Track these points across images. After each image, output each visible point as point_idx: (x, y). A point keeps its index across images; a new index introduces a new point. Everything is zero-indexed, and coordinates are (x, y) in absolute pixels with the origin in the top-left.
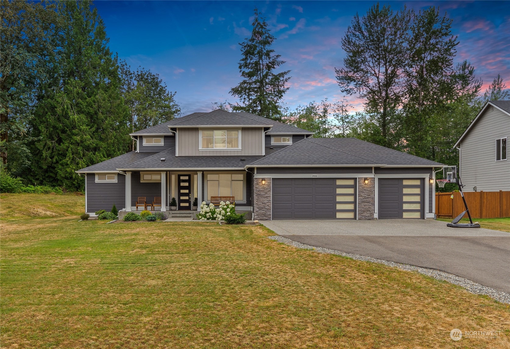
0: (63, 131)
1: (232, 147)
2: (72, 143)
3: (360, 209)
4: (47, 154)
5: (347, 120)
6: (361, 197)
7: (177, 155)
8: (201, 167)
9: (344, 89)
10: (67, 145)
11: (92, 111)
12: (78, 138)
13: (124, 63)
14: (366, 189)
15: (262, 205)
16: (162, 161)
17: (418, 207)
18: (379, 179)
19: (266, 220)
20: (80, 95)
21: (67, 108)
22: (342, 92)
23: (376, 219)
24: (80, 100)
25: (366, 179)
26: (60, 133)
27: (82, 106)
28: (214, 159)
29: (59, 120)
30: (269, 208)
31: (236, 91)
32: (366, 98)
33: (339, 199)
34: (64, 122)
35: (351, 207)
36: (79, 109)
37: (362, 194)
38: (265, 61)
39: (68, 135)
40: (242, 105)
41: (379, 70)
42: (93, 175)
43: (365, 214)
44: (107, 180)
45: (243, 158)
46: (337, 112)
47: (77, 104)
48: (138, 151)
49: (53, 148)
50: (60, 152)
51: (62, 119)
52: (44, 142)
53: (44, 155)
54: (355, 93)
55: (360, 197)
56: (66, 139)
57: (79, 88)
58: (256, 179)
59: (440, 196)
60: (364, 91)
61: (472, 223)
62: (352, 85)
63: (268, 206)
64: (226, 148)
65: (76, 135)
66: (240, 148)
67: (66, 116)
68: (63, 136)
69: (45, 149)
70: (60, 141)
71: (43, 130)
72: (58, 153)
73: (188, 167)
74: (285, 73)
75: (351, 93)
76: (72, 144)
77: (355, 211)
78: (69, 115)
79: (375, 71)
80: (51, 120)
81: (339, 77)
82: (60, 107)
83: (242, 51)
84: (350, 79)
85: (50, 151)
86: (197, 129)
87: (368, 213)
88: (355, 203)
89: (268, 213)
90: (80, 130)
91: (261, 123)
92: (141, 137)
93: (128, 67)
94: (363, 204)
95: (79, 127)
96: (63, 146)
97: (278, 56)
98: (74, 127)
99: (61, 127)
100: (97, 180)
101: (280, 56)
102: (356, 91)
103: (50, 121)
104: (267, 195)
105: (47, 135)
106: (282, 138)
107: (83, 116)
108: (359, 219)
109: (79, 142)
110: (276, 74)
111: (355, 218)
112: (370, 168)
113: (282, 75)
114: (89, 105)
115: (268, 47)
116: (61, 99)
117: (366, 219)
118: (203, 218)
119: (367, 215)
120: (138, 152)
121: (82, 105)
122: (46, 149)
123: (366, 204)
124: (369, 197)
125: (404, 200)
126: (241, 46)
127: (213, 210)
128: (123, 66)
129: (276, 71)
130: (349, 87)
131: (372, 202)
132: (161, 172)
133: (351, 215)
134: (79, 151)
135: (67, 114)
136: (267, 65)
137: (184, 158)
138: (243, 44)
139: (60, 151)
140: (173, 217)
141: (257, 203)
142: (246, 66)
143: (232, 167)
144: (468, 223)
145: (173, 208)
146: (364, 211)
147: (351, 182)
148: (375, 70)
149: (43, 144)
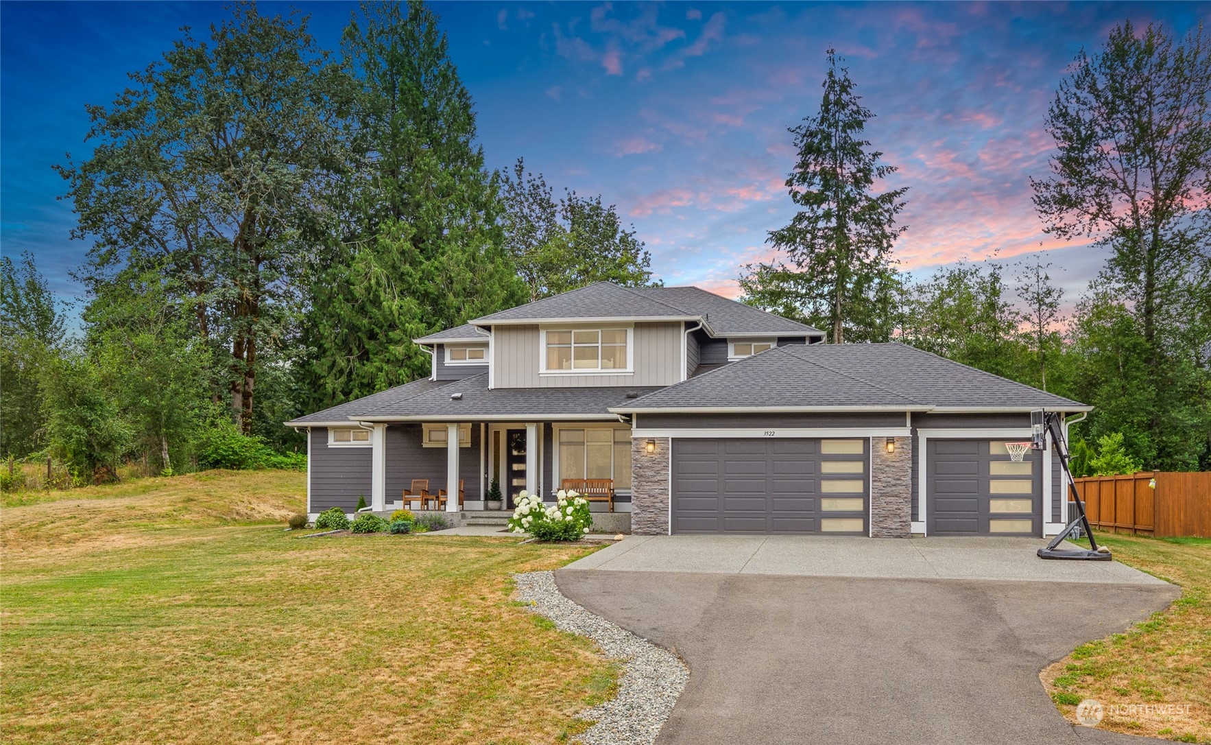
0: (372, 336)
1: (614, 368)
2: (388, 360)
3: (876, 511)
4: (336, 386)
5: (1047, 301)
6: (879, 484)
7: (491, 386)
8: (530, 413)
9: (1050, 225)
10: (377, 364)
11: (431, 287)
12: (399, 350)
13: (538, 182)
14: (892, 464)
15: (648, 501)
16: (454, 399)
17: (1026, 507)
18: (928, 440)
19: (658, 534)
20: (406, 255)
21: (378, 284)
22: (1045, 232)
23: (922, 536)
24: (407, 266)
25: (890, 440)
26: (365, 339)
27: (410, 279)
28: (568, 394)
29: (362, 310)
30: (663, 506)
31: (780, 238)
32: (1109, 247)
33: (827, 487)
34: (373, 315)
35: (857, 505)
36: (405, 286)
37: (881, 476)
38: (849, 168)
39: (381, 344)
40: (794, 269)
41: (1136, 180)
42: (324, 430)
43: (889, 523)
44: (352, 442)
45: (632, 393)
46: (1025, 281)
47: (402, 277)
48: (434, 377)
49: (350, 373)
50: (365, 381)
51: (369, 307)
52: (330, 359)
53: (329, 387)
54: (1079, 234)
55: (876, 484)
56: (377, 352)
57: (405, 241)
58: (635, 439)
59: (1137, 482)
60: (1104, 228)
61: (1095, 548)
62: (1070, 216)
63: (661, 502)
64: (599, 370)
65: (397, 343)
66: (630, 368)
67: (376, 302)
68: (370, 345)
69: (332, 374)
70: (365, 356)
71: (326, 334)
72: (361, 383)
73: (502, 413)
74: (896, 194)
75: (1067, 236)
76: (388, 362)
77: (864, 515)
78: (382, 299)
79: (1125, 182)
80: (343, 309)
81: (1039, 197)
82: (362, 282)
83: (796, 145)
84: (1065, 202)
85: (343, 379)
86: (535, 328)
87: (895, 522)
88: (865, 496)
89: (663, 519)
90: (405, 331)
91: (679, 313)
92: (441, 347)
93: (548, 190)
94: (883, 500)
95: (404, 325)
96: (369, 368)
97: (876, 155)
98: (392, 326)
99: (367, 326)
100: (332, 443)
101: (880, 154)
102: (1081, 230)
103: (342, 312)
104: (658, 478)
105: (336, 344)
106: (753, 344)
107: (410, 302)
108: (875, 536)
109: (401, 358)
110: (874, 198)
111: (866, 532)
112: (902, 415)
113: (889, 197)
114: (427, 277)
115: (855, 136)
116: (363, 266)
117: (891, 536)
118: (517, 528)
119: (893, 527)
120: (435, 379)
121: (411, 276)
122: (335, 375)
123: (888, 499)
124: (899, 482)
125: (993, 491)
126: (794, 135)
127: (536, 509)
128: (536, 187)
129: (876, 189)
130: (1063, 222)
131: (905, 495)
132: (448, 425)
133: (857, 525)
134: (401, 377)
135: (377, 297)
136: (853, 175)
137: (504, 393)
138: (798, 130)
139: (364, 377)
140: (469, 525)
141: (636, 494)
142: (804, 178)
143: (599, 413)
144: (1083, 548)
145: (492, 504)
146: (886, 517)
147: (857, 448)
148: (1126, 180)
149: (329, 364)
